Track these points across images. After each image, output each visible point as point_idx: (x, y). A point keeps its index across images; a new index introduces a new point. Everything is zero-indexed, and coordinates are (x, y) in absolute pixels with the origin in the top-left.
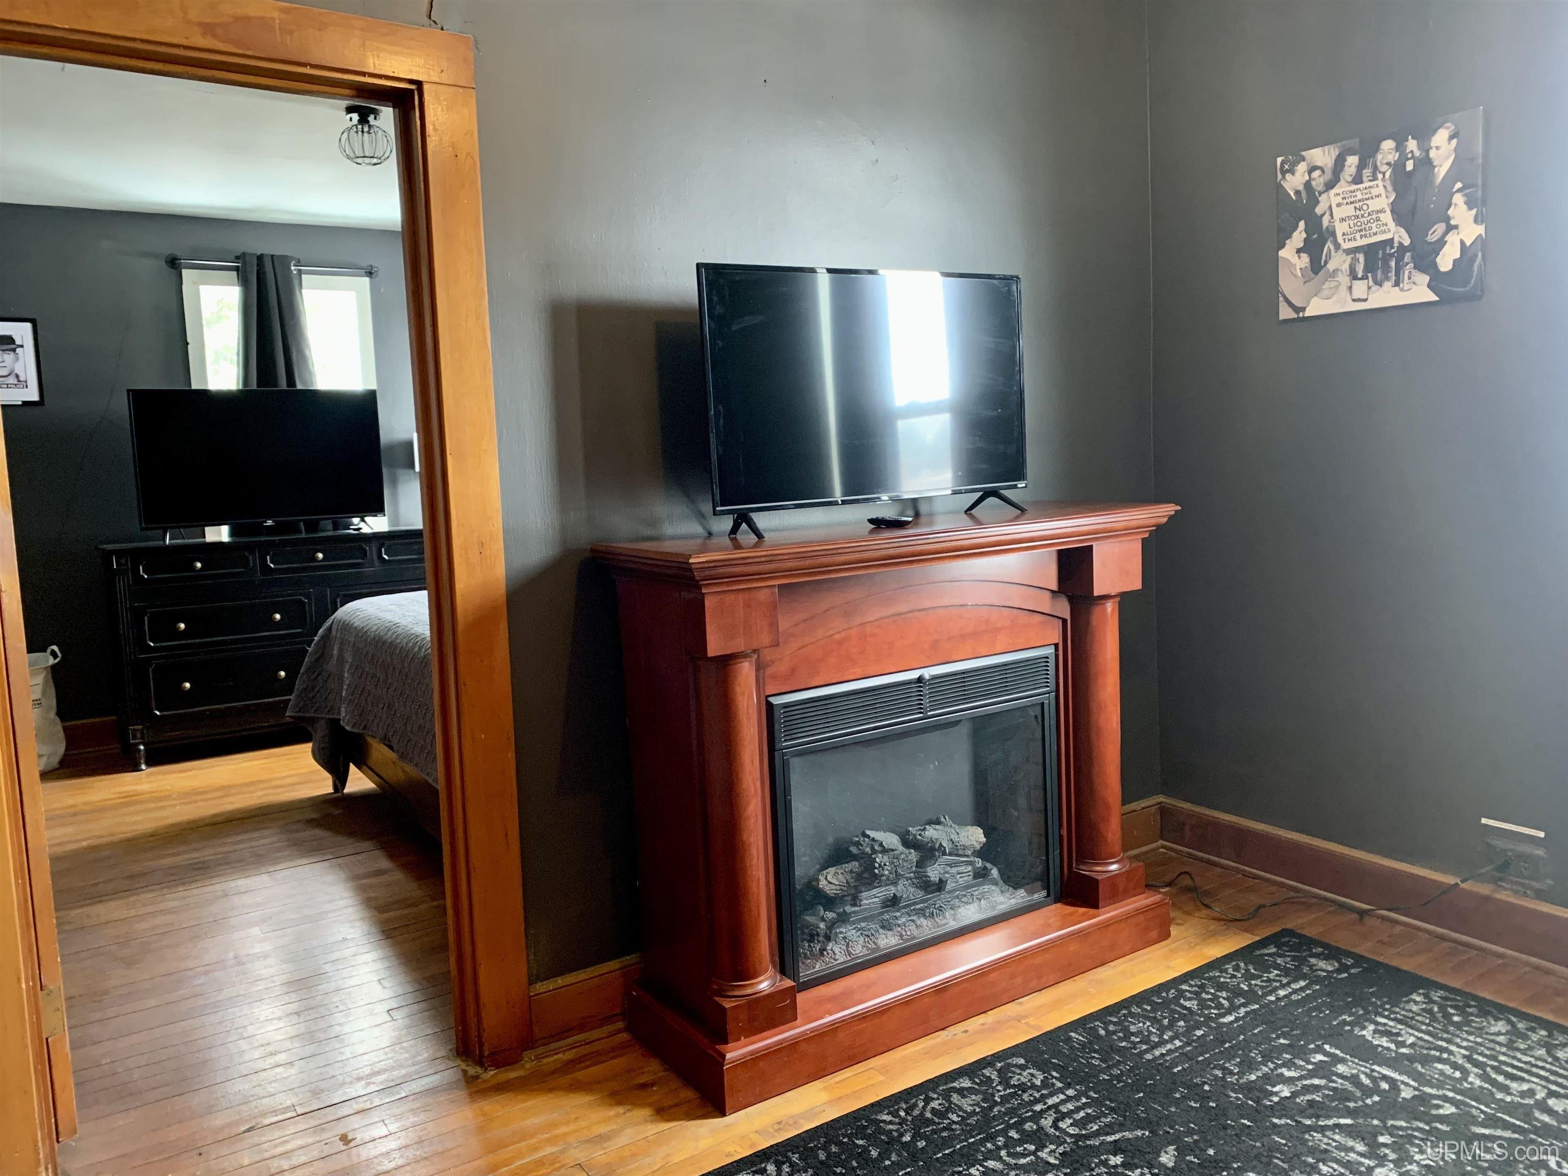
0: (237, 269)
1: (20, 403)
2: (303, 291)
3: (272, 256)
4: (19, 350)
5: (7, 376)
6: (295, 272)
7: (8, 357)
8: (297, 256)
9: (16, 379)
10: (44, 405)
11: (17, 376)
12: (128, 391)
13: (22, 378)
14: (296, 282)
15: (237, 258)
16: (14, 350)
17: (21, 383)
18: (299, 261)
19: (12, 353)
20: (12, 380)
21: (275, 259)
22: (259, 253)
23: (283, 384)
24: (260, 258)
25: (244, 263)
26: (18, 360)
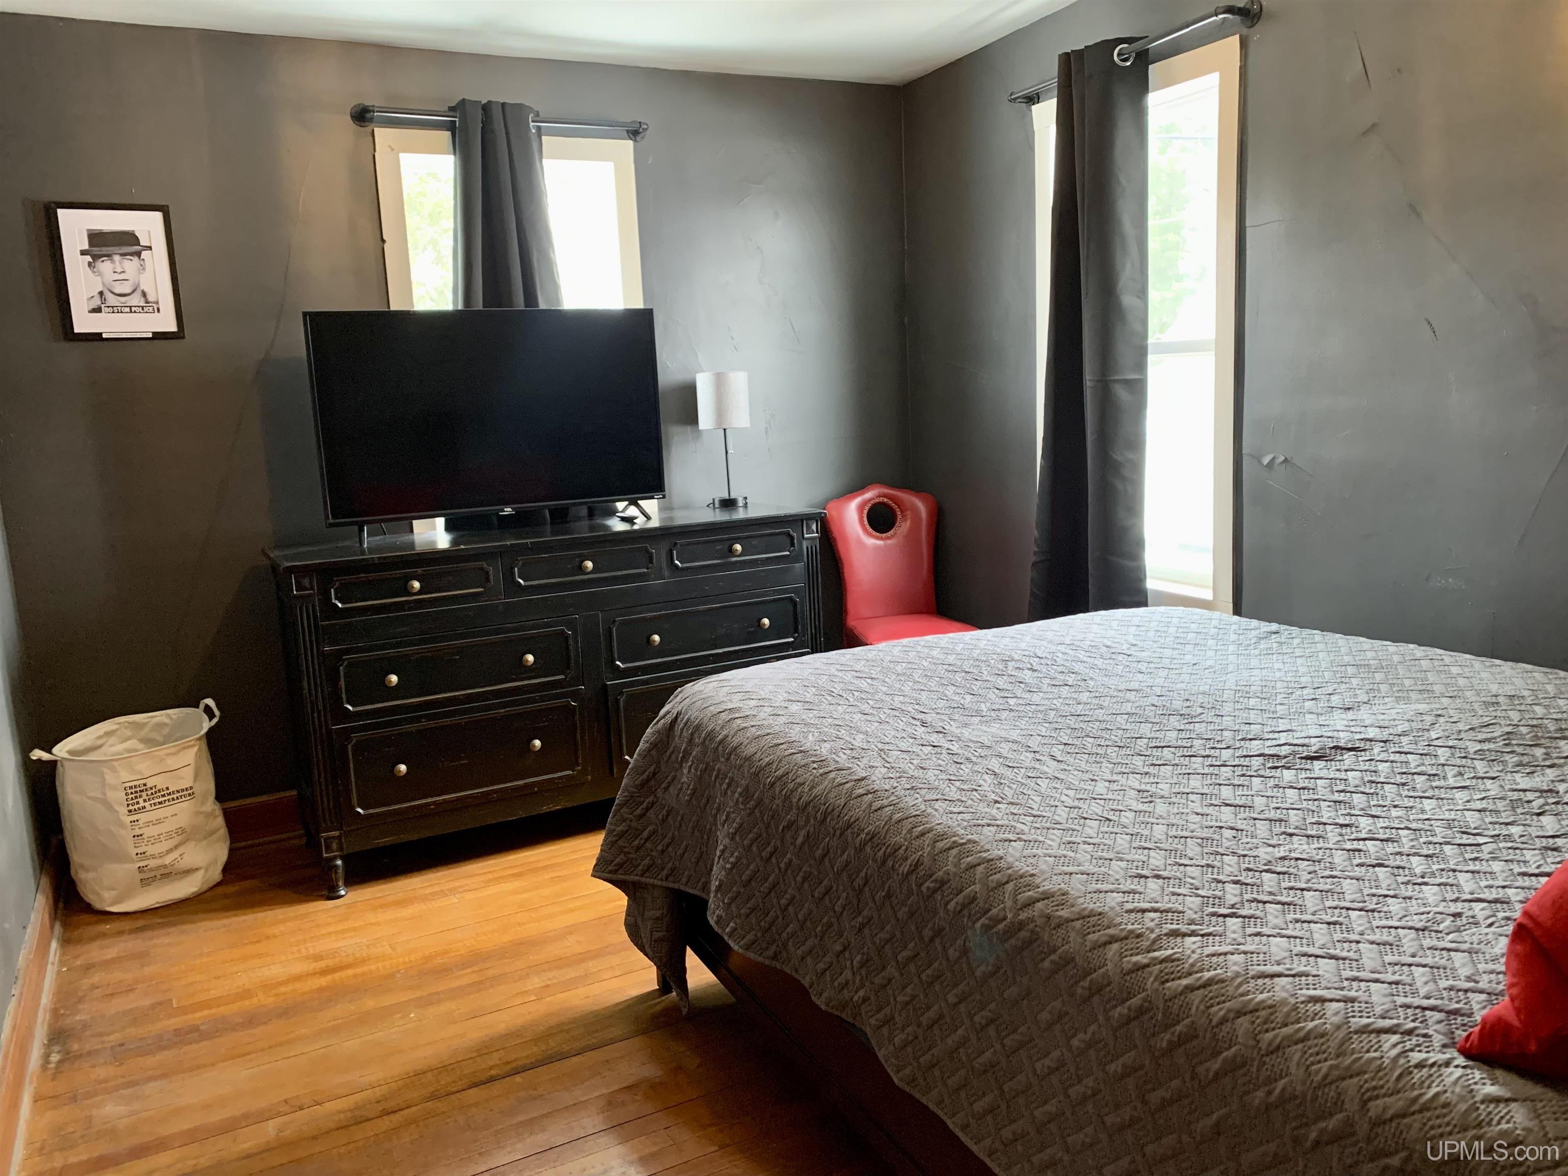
0: (451, 127)
1: (150, 335)
2: (544, 161)
3: (503, 104)
4: (145, 254)
5: (129, 295)
6: (533, 131)
7: (130, 265)
8: (536, 108)
9: (143, 299)
10: (183, 338)
11: (144, 294)
12: (305, 314)
13: (151, 298)
14: (535, 146)
15: (452, 109)
16: (138, 254)
17: (149, 306)
18: (538, 115)
19: (135, 259)
20: (136, 300)
21: (507, 109)
22: (484, 101)
23: (519, 302)
24: (486, 108)
25: (463, 120)
26: (144, 269)
